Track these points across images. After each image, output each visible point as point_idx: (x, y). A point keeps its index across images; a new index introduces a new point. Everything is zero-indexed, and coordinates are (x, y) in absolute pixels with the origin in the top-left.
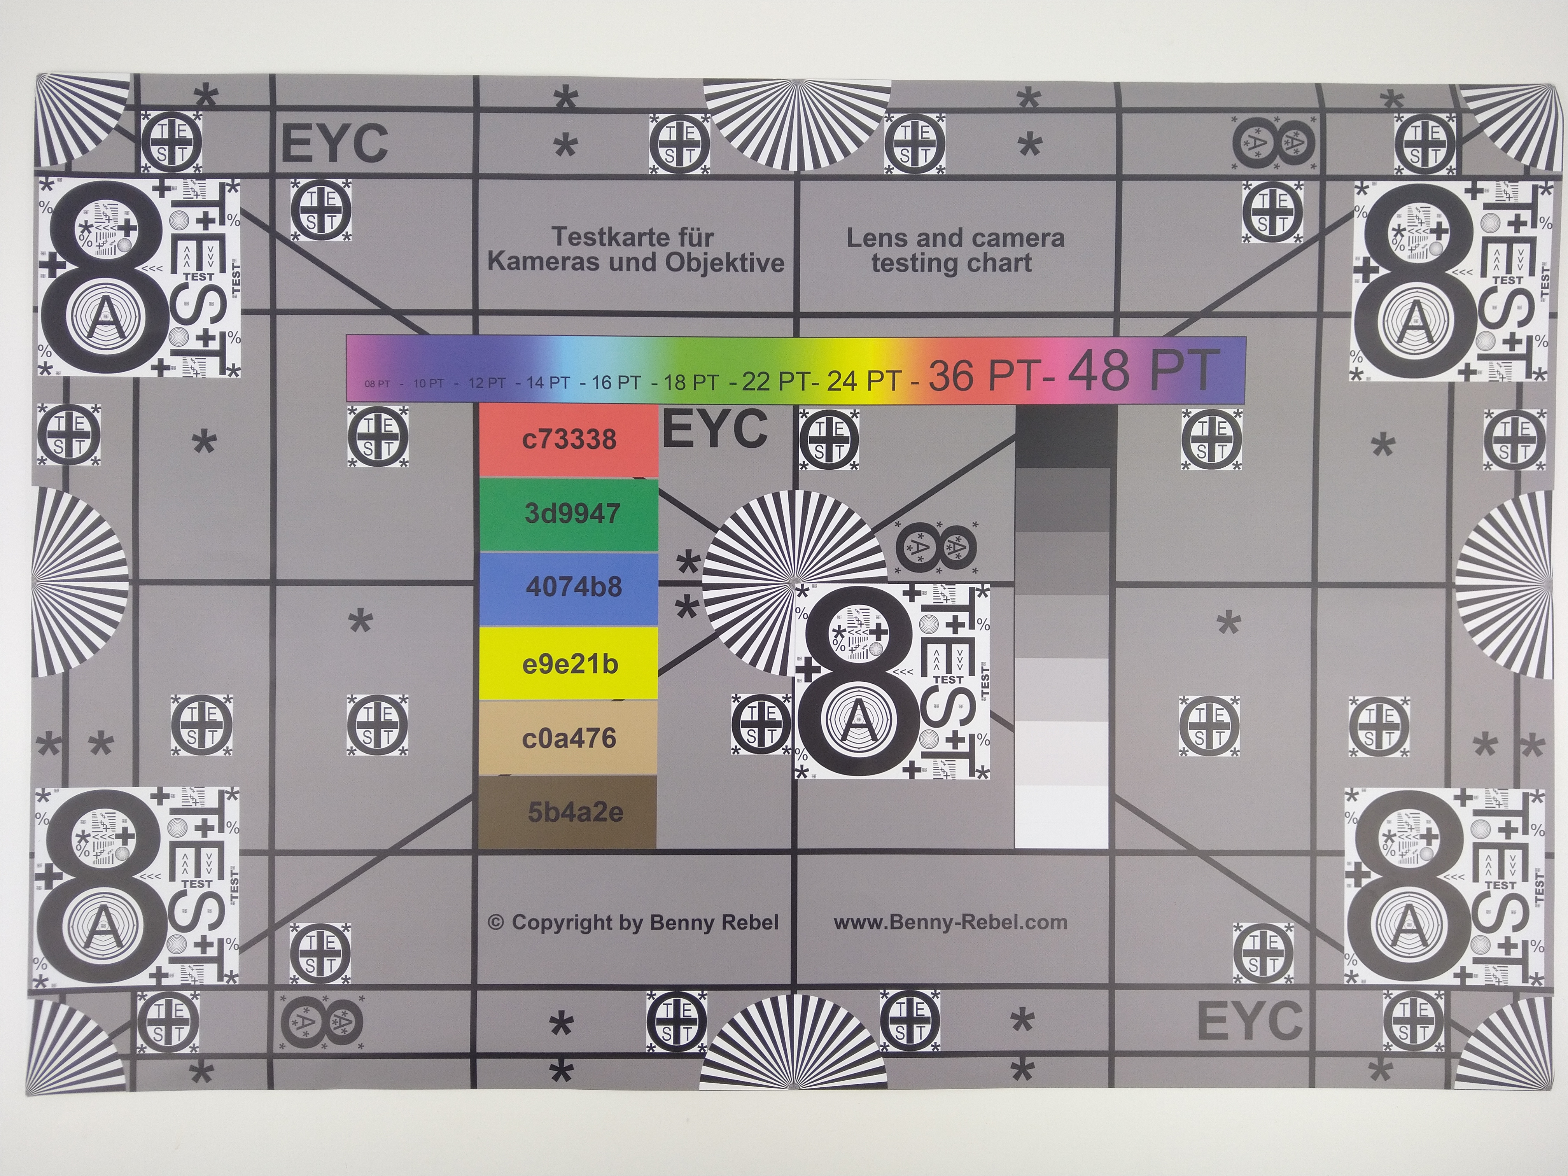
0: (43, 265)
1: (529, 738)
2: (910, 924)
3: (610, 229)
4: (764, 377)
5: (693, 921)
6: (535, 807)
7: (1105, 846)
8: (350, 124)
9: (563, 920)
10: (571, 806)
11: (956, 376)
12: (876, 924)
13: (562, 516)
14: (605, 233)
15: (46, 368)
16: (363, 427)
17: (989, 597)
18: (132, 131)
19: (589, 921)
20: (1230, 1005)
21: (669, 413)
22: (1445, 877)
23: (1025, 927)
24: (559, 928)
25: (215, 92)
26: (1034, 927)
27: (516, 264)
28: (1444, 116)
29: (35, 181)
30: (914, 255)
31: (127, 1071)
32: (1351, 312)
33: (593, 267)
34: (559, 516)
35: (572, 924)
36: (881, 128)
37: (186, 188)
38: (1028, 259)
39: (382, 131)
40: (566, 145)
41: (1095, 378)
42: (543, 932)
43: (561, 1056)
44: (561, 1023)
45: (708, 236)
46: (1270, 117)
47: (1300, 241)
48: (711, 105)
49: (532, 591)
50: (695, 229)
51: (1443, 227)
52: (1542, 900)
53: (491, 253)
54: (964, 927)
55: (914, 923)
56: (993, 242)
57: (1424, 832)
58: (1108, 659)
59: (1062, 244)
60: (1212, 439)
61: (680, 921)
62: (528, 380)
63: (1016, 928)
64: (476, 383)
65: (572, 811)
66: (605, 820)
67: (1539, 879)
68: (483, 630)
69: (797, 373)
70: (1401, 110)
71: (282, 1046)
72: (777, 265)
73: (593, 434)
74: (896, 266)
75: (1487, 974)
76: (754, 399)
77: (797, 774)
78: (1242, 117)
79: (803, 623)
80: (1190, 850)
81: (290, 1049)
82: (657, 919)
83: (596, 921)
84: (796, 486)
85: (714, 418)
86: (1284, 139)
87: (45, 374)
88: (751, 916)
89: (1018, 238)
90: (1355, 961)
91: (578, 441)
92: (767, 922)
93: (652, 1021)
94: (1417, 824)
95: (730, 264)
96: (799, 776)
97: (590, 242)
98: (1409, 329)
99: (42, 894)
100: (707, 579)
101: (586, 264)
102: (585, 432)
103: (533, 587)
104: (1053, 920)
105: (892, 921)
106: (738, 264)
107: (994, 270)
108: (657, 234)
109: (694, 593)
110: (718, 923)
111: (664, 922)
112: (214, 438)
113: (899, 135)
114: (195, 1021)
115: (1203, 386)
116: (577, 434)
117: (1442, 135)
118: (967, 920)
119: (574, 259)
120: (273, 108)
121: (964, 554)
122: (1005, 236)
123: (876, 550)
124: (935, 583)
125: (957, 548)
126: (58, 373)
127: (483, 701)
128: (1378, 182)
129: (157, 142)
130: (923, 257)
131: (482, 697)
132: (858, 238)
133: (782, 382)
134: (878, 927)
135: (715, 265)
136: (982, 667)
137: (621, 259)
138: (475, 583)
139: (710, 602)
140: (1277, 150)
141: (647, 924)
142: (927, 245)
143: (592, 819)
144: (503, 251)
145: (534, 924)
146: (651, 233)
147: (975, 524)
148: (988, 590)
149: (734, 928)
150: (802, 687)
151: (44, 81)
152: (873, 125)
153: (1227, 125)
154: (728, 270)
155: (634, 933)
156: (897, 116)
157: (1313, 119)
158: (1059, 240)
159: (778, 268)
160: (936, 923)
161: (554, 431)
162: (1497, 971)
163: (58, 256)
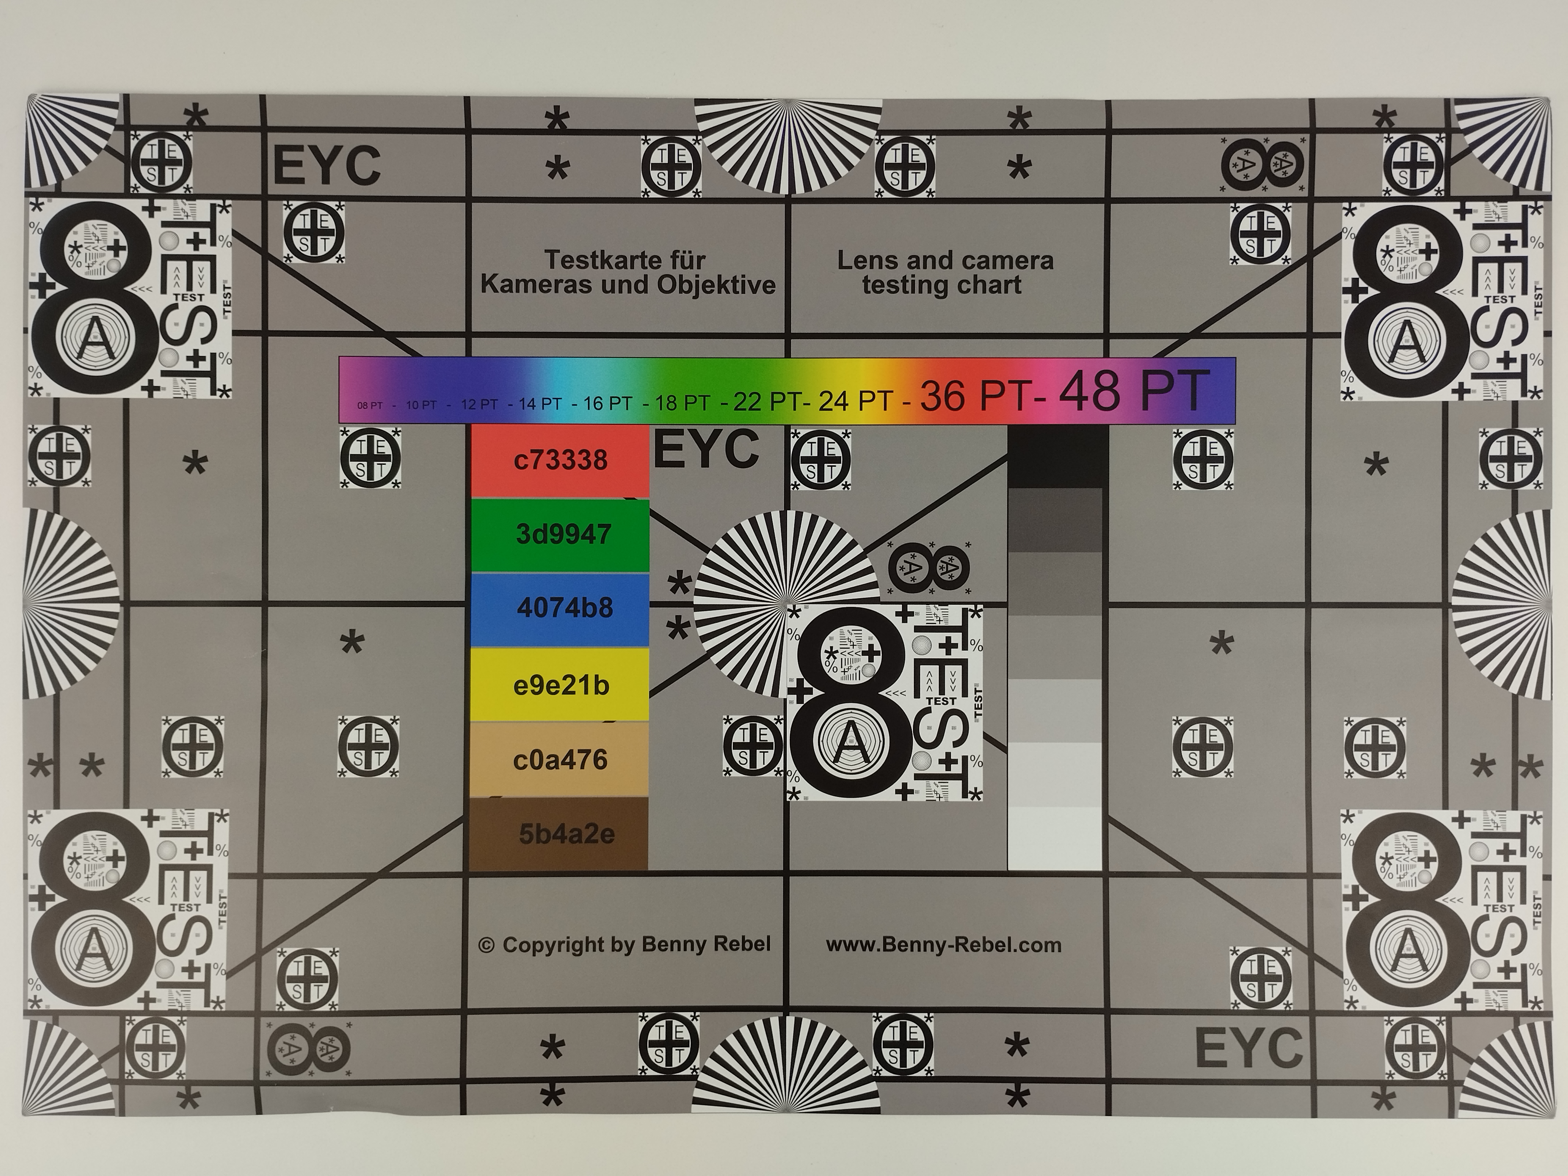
0: (33, 286)
1: (521, 759)
2: (902, 946)
3: (603, 252)
4: (755, 397)
5: (685, 942)
6: (526, 829)
7: (1100, 868)
8: (342, 146)
9: (554, 943)
10: (562, 827)
11: (947, 397)
12: (868, 946)
13: (553, 537)
14: (597, 257)
15: (36, 390)
16: (355, 448)
17: (982, 618)
18: (122, 151)
19: (581, 943)
20: (1228, 1031)
21: (660, 434)
22: (1443, 900)
23: (1018, 950)
24: (551, 950)
25: (205, 112)
26: (1028, 950)
27: (509, 286)
28: (1433, 137)
29: (25, 202)
30: (905, 277)
31: (116, 1095)
32: (1341, 333)
33: (585, 289)
34: (550, 536)
35: (564, 946)
36: (872, 150)
37: (176, 208)
38: (1017, 281)
39: (375, 153)
40: (558, 167)
41: (1086, 398)
42: (534, 955)
43: (553, 1081)
44: (553, 1047)
45: (700, 258)
46: (1260, 138)
47: (1288, 263)
48: (703, 126)
49: (523, 612)
50: (687, 252)
51: (1432, 248)
52: (1539, 922)
53: (484, 276)
54: (957, 950)
55: (907, 945)
56: (983, 265)
57: (1423, 855)
58: (1101, 680)
59: (1051, 267)
60: (1204, 460)
61: (672, 943)
62: (521, 401)
63: (1009, 951)
64: (468, 404)
65: (563, 833)
66: (596, 841)
67: (1537, 902)
68: (474, 651)
69: (789, 393)
70: (1392, 130)
71: (269, 1074)
72: (768, 287)
73: (585, 455)
74: (886, 287)
75: (1488, 999)
76: (745, 419)
77: (789, 795)
78: (1232, 138)
79: (796, 643)
80: (1184, 872)
81: (277, 1076)
82: (649, 940)
83: (587, 943)
84: (787, 506)
85: (705, 438)
86: (1273, 160)
87: (36, 395)
88: (743, 937)
89: (1007, 261)
90: (1354, 987)
91: (570, 461)
92: (760, 943)
93: (644, 1044)
94: (1415, 846)
95: (722, 286)
96: (791, 798)
97: (583, 265)
98: (1401, 349)
99: (36, 916)
100: (698, 600)
101: (578, 287)
102: (576, 453)
103: (524, 608)
104: (1046, 943)
105: (885, 944)
106: (730, 286)
107: (984, 292)
108: (649, 257)
109: (686, 614)
110: (710, 944)
111: (656, 943)
112: (205, 459)
113: (890, 158)
114: (181, 1048)
115: (1194, 407)
116: (569, 454)
117: (1430, 156)
118: (961, 943)
119: (567, 282)
120: (264, 129)
121: (957, 574)
122: (995, 258)
123: (868, 571)
124: (928, 603)
125: (949, 568)
126: (48, 394)
127: (474, 722)
128: (1366, 204)
129: (147, 162)
130: (913, 279)
131: (473, 718)
132: (848, 261)
133: (773, 402)
134: (871, 949)
135: (707, 286)
136: (975, 689)
137: (613, 282)
138: (466, 604)
139: (701, 623)
140: (1266, 172)
141: (639, 945)
142: (918, 267)
143: (583, 841)
144: (497, 274)
145: (525, 947)
146: (643, 256)
147: (968, 545)
148: (981, 610)
149: (726, 949)
150: (794, 709)
151: (35, 103)
152: (863, 147)
153: (1217, 146)
154: (719, 292)
155: (626, 955)
156: (887, 138)
157: (1303, 140)
158: (1049, 263)
159: (769, 290)
160: (929, 945)
161: (545, 452)
162: (1497, 995)
163: (48, 277)
